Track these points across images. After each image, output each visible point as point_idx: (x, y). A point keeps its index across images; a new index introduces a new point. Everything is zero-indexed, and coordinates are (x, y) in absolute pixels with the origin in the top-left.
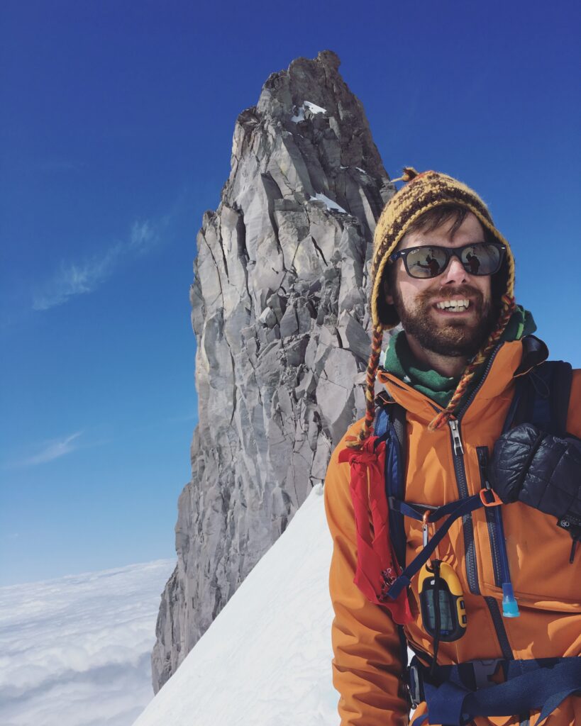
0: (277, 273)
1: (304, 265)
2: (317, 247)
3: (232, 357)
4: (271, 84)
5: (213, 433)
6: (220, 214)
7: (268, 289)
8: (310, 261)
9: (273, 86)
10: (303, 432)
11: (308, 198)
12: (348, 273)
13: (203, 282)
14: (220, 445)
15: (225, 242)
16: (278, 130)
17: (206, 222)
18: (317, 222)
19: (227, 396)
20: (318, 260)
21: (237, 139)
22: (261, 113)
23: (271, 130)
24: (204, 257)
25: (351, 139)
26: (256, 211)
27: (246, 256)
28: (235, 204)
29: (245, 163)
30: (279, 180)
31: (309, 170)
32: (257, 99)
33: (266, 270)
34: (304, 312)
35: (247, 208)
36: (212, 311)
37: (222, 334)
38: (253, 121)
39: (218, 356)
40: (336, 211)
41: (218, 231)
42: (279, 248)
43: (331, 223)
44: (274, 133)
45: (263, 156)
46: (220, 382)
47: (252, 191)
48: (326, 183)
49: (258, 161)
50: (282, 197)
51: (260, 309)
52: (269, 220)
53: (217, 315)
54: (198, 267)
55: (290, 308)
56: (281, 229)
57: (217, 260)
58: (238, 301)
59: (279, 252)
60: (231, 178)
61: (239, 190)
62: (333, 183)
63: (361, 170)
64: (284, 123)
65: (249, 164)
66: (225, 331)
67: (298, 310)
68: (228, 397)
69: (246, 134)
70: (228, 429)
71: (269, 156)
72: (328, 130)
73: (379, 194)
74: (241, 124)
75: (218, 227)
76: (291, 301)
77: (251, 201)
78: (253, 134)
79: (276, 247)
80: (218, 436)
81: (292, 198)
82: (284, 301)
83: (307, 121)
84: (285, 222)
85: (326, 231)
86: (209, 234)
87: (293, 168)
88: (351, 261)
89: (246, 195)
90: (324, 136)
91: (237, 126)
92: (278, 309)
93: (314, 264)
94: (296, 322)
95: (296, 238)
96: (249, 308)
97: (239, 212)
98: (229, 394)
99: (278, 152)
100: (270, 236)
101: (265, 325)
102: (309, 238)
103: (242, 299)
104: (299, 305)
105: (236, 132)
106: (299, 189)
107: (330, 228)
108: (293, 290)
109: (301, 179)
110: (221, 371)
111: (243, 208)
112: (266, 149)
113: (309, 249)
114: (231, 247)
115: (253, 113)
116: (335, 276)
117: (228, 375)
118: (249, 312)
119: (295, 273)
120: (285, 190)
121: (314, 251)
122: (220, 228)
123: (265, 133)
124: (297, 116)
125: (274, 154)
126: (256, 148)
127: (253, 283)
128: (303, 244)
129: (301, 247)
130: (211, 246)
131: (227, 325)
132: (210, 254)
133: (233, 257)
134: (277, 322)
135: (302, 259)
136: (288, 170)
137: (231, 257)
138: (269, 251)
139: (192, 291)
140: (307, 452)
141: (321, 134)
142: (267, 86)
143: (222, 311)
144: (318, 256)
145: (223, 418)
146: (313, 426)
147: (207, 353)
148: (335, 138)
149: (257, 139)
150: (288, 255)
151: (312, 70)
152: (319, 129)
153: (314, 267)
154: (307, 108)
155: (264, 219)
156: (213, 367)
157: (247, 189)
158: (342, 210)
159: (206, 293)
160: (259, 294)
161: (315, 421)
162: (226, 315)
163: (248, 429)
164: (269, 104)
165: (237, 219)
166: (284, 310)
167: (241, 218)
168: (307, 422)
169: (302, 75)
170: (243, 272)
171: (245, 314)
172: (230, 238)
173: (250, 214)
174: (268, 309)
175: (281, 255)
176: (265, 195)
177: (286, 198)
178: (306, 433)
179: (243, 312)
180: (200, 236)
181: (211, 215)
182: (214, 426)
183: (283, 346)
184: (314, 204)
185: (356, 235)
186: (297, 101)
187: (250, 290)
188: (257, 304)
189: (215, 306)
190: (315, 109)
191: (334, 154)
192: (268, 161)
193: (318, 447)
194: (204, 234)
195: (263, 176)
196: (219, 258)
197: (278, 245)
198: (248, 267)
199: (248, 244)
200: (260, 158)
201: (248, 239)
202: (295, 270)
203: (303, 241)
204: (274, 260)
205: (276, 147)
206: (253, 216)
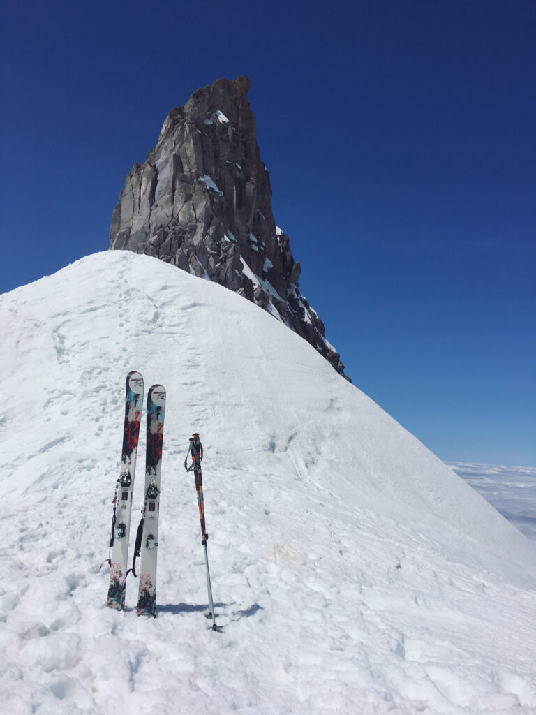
0: (168, 217)
1: (184, 217)
2: (194, 209)
4: (196, 96)
6: (144, 168)
7: (159, 225)
8: (188, 216)
9: (197, 98)
11: (198, 177)
12: (200, 230)
13: (123, 207)
15: (143, 187)
16: (191, 130)
17: (134, 171)
18: (198, 194)
20: (192, 216)
21: (166, 125)
22: (185, 113)
23: (187, 128)
24: (127, 192)
25: (239, 145)
26: (166, 174)
27: (153, 200)
28: (155, 165)
29: (167, 142)
30: (184, 160)
31: (203, 159)
32: (186, 102)
33: (162, 212)
35: (161, 170)
36: (124, 227)
38: (179, 116)
40: (212, 189)
41: (140, 178)
42: (173, 203)
43: (205, 198)
44: (188, 131)
45: (179, 142)
47: (167, 161)
48: (213, 170)
49: (175, 143)
50: (183, 172)
52: (171, 184)
53: (126, 231)
54: (122, 197)
55: (168, 239)
56: (177, 191)
57: (135, 197)
58: (142, 226)
59: (172, 205)
60: (156, 148)
61: (159, 158)
62: (219, 170)
63: (239, 166)
64: (197, 123)
65: (169, 143)
67: (172, 242)
69: (172, 124)
71: (182, 143)
72: (226, 135)
73: (245, 185)
74: (171, 117)
75: (141, 176)
76: (170, 235)
77: (165, 168)
78: (176, 126)
81: (188, 174)
82: (166, 234)
83: (214, 125)
84: (180, 188)
85: (201, 201)
86: (134, 179)
87: (194, 156)
88: (203, 225)
89: (163, 162)
90: (222, 139)
91: (168, 117)
92: (162, 238)
93: (189, 218)
95: (183, 200)
96: (147, 231)
97: (156, 171)
99: (188, 143)
100: (170, 194)
101: (152, 245)
102: (191, 202)
103: (145, 226)
104: (174, 239)
105: (166, 121)
106: (194, 170)
107: (204, 200)
108: (174, 230)
109: (197, 165)
111: (159, 169)
112: (181, 139)
113: (189, 209)
114: (146, 191)
115: (180, 111)
116: (194, 229)
118: (147, 234)
120: (186, 168)
121: (192, 211)
123: (184, 127)
124: (209, 119)
125: (185, 144)
126: (176, 135)
127: (153, 218)
128: (187, 205)
129: (185, 206)
130: (134, 187)
132: (132, 191)
133: (145, 198)
134: (159, 245)
135: (184, 213)
136: (191, 156)
138: (167, 202)
139: (114, 211)
141: (220, 137)
142: (194, 96)
143: (130, 229)
144: (193, 214)
149: (177, 132)
150: (176, 208)
151: (229, 88)
152: (220, 134)
154: (217, 116)
155: (169, 182)
157: (164, 158)
158: (217, 190)
159: (123, 215)
160: (154, 225)
162: (132, 232)
164: (192, 109)
165: (153, 176)
166: (165, 239)
167: (157, 175)
169: (221, 91)
170: (149, 209)
171: (144, 235)
172: (146, 185)
173: (162, 175)
174: (156, 236)
175: (172, 207)
176: (172, 168)
177: (185, 173)
179: (143, 233)
180: (129, 177)
181: (138, 167)
184: (200, 183)
186: (212, 110)
187: (151, 222)
188: (152, 233)
189: (127, 225)
190: (222, 118)
191: (225, 152)
192: (181, 146)
194: (131, 177)
195: (175, 156)
196: (137, 196)
197: (172, 201)
198: (153, 207)
199: (156, 192)
200: (177, 142)
201: (157, 190)
202: (178, 218)
203: (188, 203)
204: (168, 209)
205: (187, 140)
206: (163, 177)
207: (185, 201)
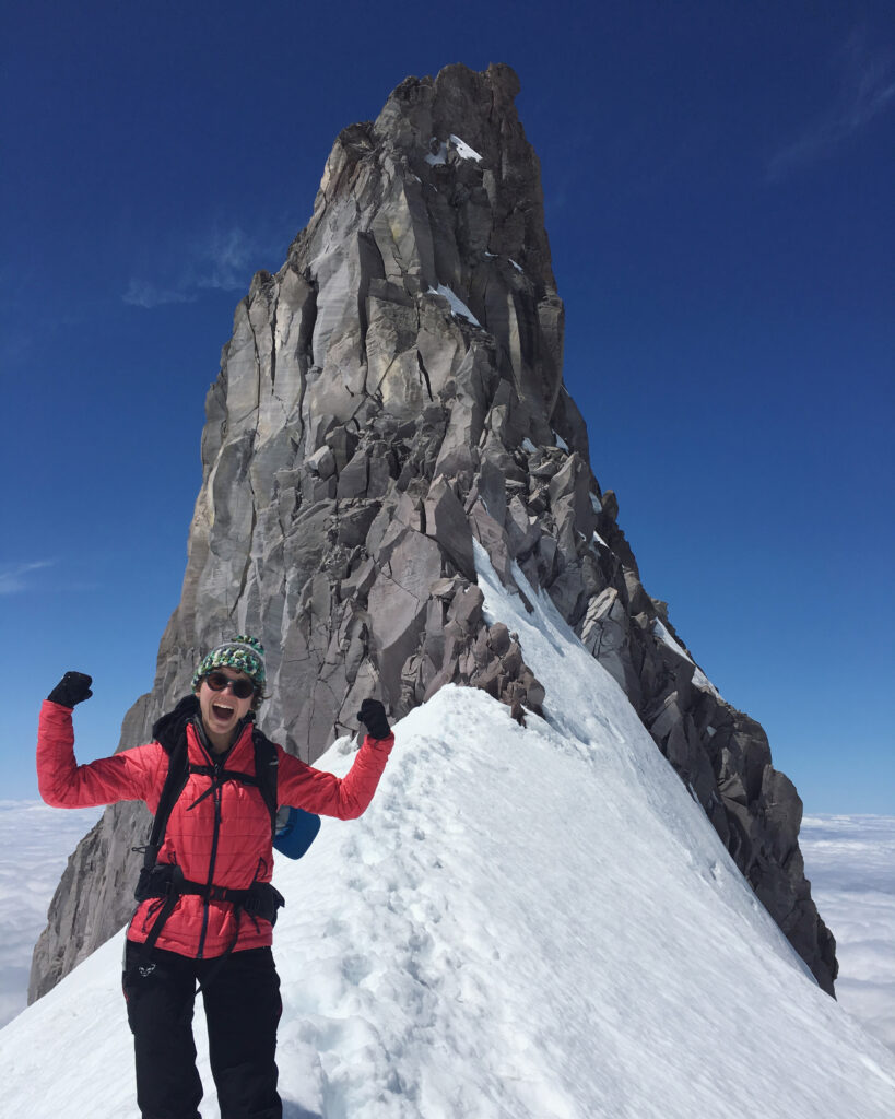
0: (352, 395)
1: (396, 393)
2: (422, 369)
3: (254, 512)
4: (404, 93)
5: (199, 625)
6: (280, 280)
7: (332, 418)
8: (407, 389)
9: (407, 97)
10: (339, 651)
11: (425, 288)
12: (461, 421)
13: (231, 383)
14: (206, 645)
15: (281, 327)
16: (399, 168)
17: (255, 291)
18: (431, 330)
19: (233, 571)
20: (420, 389)
21: (332, 168)
22: (379, 136)
23: (389, 166)
24: (241, 343)
25: (511, 213)
26: (339, 289)
27: (309, 358)
28: (308, 270)
29: (337, 209)
30: (385, 248)
31: (435, 246)
32: (379, 112)
33: (336, 386)
34: (381, 466)
35: (326, 282)
36: (237, 432)
37: (244, 472)
38: (363, 144)
39: (233, 504)
40: (464, 319)
41: (273, 307)
42: (363, 358)
43: (452, 337)
44: (392, 173)
45: (369, 204)
46: (226, 546)
47: (339, 256)
48: (458, 272)
49: (358, 210)
50: (384, 277)
51: (313, 447)
52: (356, 308)
53: (242, 441)
54: (229, 357)
55: (359, 455)
56: (372, 326)
57: (261, 353)
58: (282, 426)
59: (362, 363)
60: (309, 229)
61: (319, 250)
62: (469, 275)
63: (516, 265)
64: (412, 161)
65: (343, 211)
66: (252, 468)
67: (372, 461)
68: (235, 574)
69: (348, 162)
70: (225, 623)
71: (377, 206)
72: (478, 189)
73: (536, 309)
74: (343, 145)
75: (273, 300)
76: (364, 444)
77: (335, 272)
78: (359, 165)
79: (358, 353)
80: (207, 631)
81: (400, 282)
82: (353, 441)
83: (449, 166)
84: (381, 318)
85: (441, 347)
86: (256, 309)
87: (411, 234)
88: (470, 403)
89: (329, 260)
90: (470, 197)
91: (337, 146)
92: (342, 452)
93: (412, 394)
94: (365, 478)
95: (392, 348)
96: (297, 440)
97: (312, 284)
98: (237, 569)
99: (393, 205)
100: (353, 335)
101: (316, 473)
102: (413, 351)
103: (289, 424)
104: (375, 452)
105: (333, 156)
106: (413, 271)
107: (448, 342)
108: (372, 427)
109: (421, 255)
110: (233, 530)
111: (319, 280)
112: (375, 195)
113: (410, 369)
114: (288, 337)
115: (366, 133)
116: (440, 421)
117: (241, 538)
118: (296, 447)
119: (379, 401)
120: (392, 267)
121: (418, 374)
122: (277, 302)
123: (379, 168)
124: (436, 154)
125: (386, 205)
126: (359, 189)
127: (311, 402)
128: (402, 359)
129: (397, 364)
130: (256, 329)
131: (257, 460)
132: (253, 340)
133: (287, 355)
134: (335, 472)
135: (396, 382)
136: (403, 237)
137: (286, 352)
138: (347, 358)
139: (211, 394)
140: (339, 684)
141: (467, 192)
142: (397, 94)
143: (253, 435)
144: (421, 382)
145: (219, 603)
146: (356, 644)
147: (214, 497)
148: (486, 204)
149: (364, 178)
150: (374, 370)
151: (475, 90)
152: (465, 185)
153: (412, 398)
154: (454, 146)
155: (350, 304)
156: (219, 521)
157: (332, 251)
158: (473, 320)
159: (233, 403)
160: (316, 421)
161: (361, 637)
162: (259, 444)
163: (255, 628)
164: (395, 125)
165: (307, 295)
166: (349, 455)
167: (314, 295)
168: (348, 637)
169: (455, 92)
170: (299, 381)
171: (290, 448)
172: (287, 323)
173: (329, 292)
174: (325, 449)
175: (363, 368)
176: (358, 267)
177: (391, 279)
178: (343, 653)
179: (285, 444)
180: (243, 308)
181: (266, 280)
182: (203, 614)
183: (336, 511)
184: (433, 300)
185: (486, 364)
186: (440, 132)
187: (305, 413)
188: (311, 435)
189: (243, 425)
190: (466, 151)
191: (480, 229)
192: (374, 214)
193: (358, 680)
194: (248, 307)
195: (362, 236)
196: (266, 351)
197: (362, 352)
198: (309, 376)
199: (316, 338)
200: (362, 206)
201: (318, 330)
202: (380, 397)
203: (404, 354)
204: (352, 374)
205: (391, 196)
206: (333, 296)
207: (398, 351)
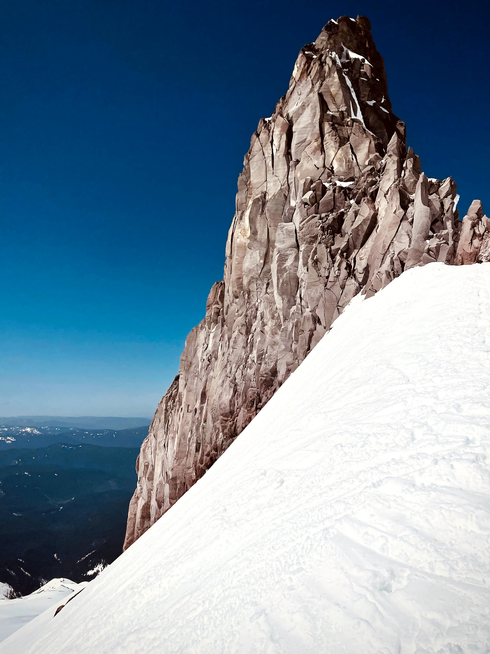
0: (318, 168)
1: (341, 166)
2: (353, 152)
3: (268, 228)
4: (329, 28)
5: (245, 281)
6: (274, 121)
7: (310, 179)
8: (346, 163)
9: (330, 30)
10: (335, 276)
13: (251, 171)
14: (250, 289)
15: (276, 142)
16: (333, 62)
17: (261, 128)
18: (357, 134)
19: (260, 256)
20: (352, 162)
21: (298, 65)
22: (319, 49)
23: (328, 61)
24: (256, 152)
26: (305, 122)
27: (289, 156)
28: (288, 115)
29: (302, 85)
30: (328, 100)
31: (351, 98)
32: (316, 38)
33: (309, 166)
34: (340, 197)
35: (297, 120)
36: (257, 193)
37: (263, 211)
38: (312, 53)
39: (258, 226)
41: (271, 133)
42: (322, 150)
43: (367, 137)
44: (331, 64)
45: (318, 81)
46: (256, 244)
47: (303, 107)
49: (313, 84)
51: (302, 193)
52: (318, 127)
53: (261, 196)
54: (249, 160)
55: (329, 193)
56: (326, 136)
57: (266, 156)
58: (279, 188)
59: (322, 153)
61: (292, 105)
65: (304, 86)
66: (266, 209)
67: (336, 194)
69: (306, 62)
70: (257, 279)
71: (323, 81)
74: (303, 53)
75: (271, 131)
76: (330, 188)
77: (301, 114)
78: (312, 63)
79: (320, 149)
80: (249, 283)
81: (337, 115)
83: (348, 62)
84: (331, 131)
85: (362, 142)
86: (263, 136)
87: (341, 92)
88: (395, 158)
89: (299, 109)
90: (360, 76)
91: (300, 53)
92: (319, 193)
93: (348, 165)
94: (332, 203)
95: (337, 144)
96: (286, 195)
97: (290, 122)
98: (261, 255)
99: (331, 79)
100: (317, 141)
101: (306, 204)
102: (348, 145)
103: (282, 187)
104: (337, 191)
105: (298, 60)
106: (343, 109)
107: (365, 139)
109: (346, 102)
110: (258, 236)
111: (294, 119)
112: (321, 76)
113: (347, 153)
114: (279, 147)
117: (263, 241)
118: (286, 198)
119: (332, 170)
120: (332, 108)
121: (350, 156)
122: (273, 132)
123: (323, 63)
125: (327, 80)
126: (313, 74)
127: (296, 175)
128: (342, 149)
129: (340, 152)
130: (263, 145)
131: (268, 205)
132: (262, 151)
134: (317, 202)
135: (340, 160)
136: (336, 94)
137: (279, 154)
138: (314, 152)
139: (240, 178)
140: (337, 290)
141: (358, 74)
142: (326, 29)
143: (265, 194)
144: (353, 159)
145: (254, 271)
146: (344, 273)
147: (250, 222)
149: (315, 68)
150: (329, 156)
151: (353, 27)
152: (357, 71)
153: (348, 167)
154: (347, 53)
156: (253, 234)
159: (254, 180)
160: (302, 182)
161: (346, 269)
162: (268, 198)
164: (327, 43)
165: (288, 127)
166: (324, 194)
167: (291, 126)
168: (339, 269)
170: (286, 167)
171: (283, 199)
172: (279, 140)
173: (299, 124)
174: (311, 192)
175: (323, 156)
176: (318, 109)
177: (333, 114)
178: (338, 276)
179: (281, 196)
180: (254, 136)
182: (247, 276)
183: (321, 218)
184: (355, 121)
189: (260, 190)
192: (321, 85)
193: (346, 287)
194: (258, 135)
195: (318, 94)
196: (268, 154)
197: (322, 148)
198: (290, 165)
199: (292, 147)
200: (314, 82)
201: (293, 143)
202: (333, 168)
203: (343, 147)
204: (318, 159)
205: (329, 75)
206: (301, 126)
207: (340, 146)
